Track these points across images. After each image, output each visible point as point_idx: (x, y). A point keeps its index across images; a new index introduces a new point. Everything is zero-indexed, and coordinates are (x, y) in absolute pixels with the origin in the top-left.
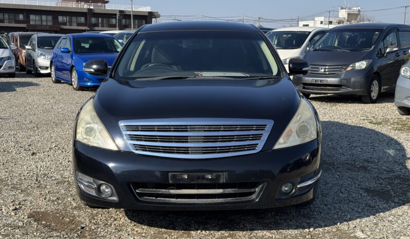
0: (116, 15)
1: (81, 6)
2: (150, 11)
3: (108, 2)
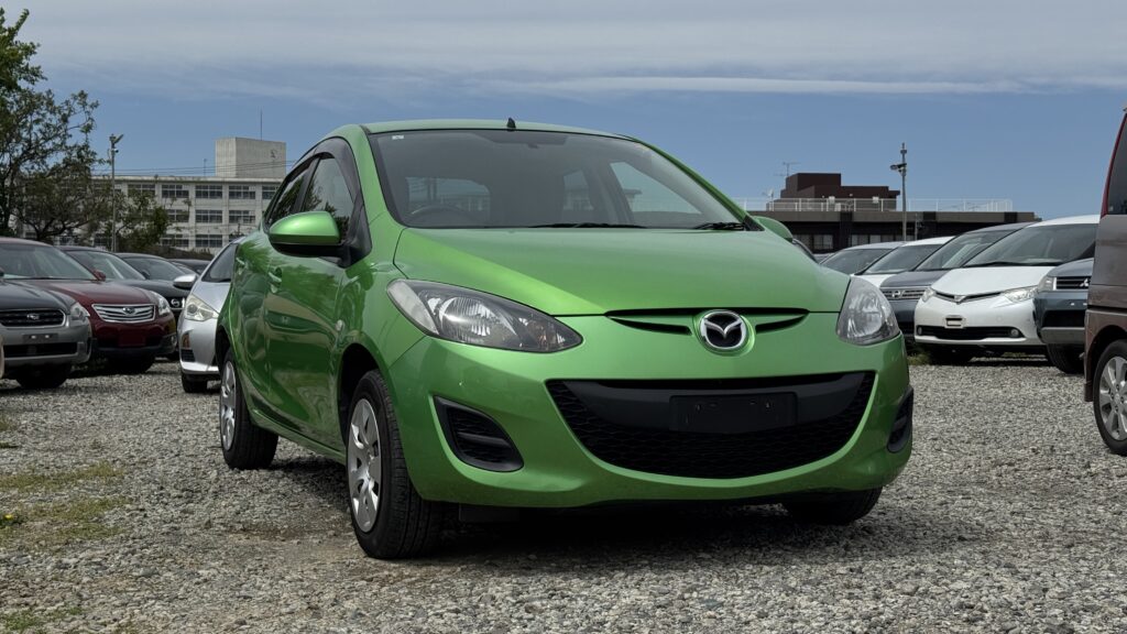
1: (825, 206)
2: (1011, 210)
3: (898, 192)
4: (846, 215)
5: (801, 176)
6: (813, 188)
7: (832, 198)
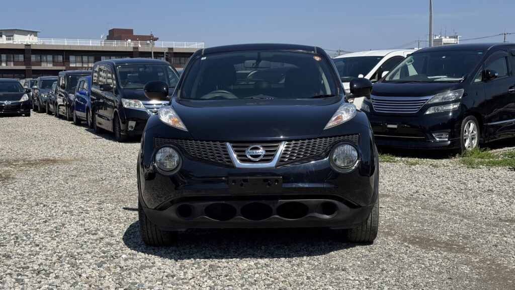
0: (163, 53)
1: (126, 44)
3: (157, 38)
4: (136, 48)
5: (115, 30)
7: (129, 40)
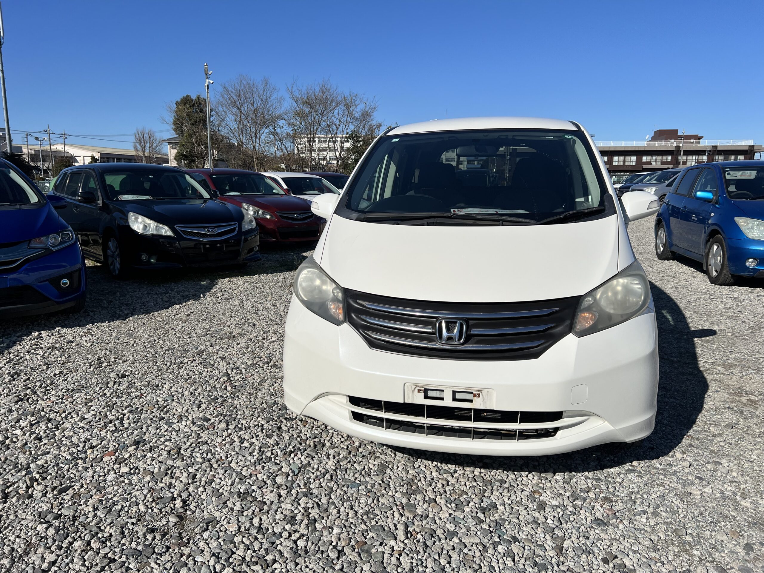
0: (705, 151)
1: (669, 143)
3: (702, 137)
4: (678, 147)
5: (660, 131)
6: (665, 136)
7: (673, 141)
